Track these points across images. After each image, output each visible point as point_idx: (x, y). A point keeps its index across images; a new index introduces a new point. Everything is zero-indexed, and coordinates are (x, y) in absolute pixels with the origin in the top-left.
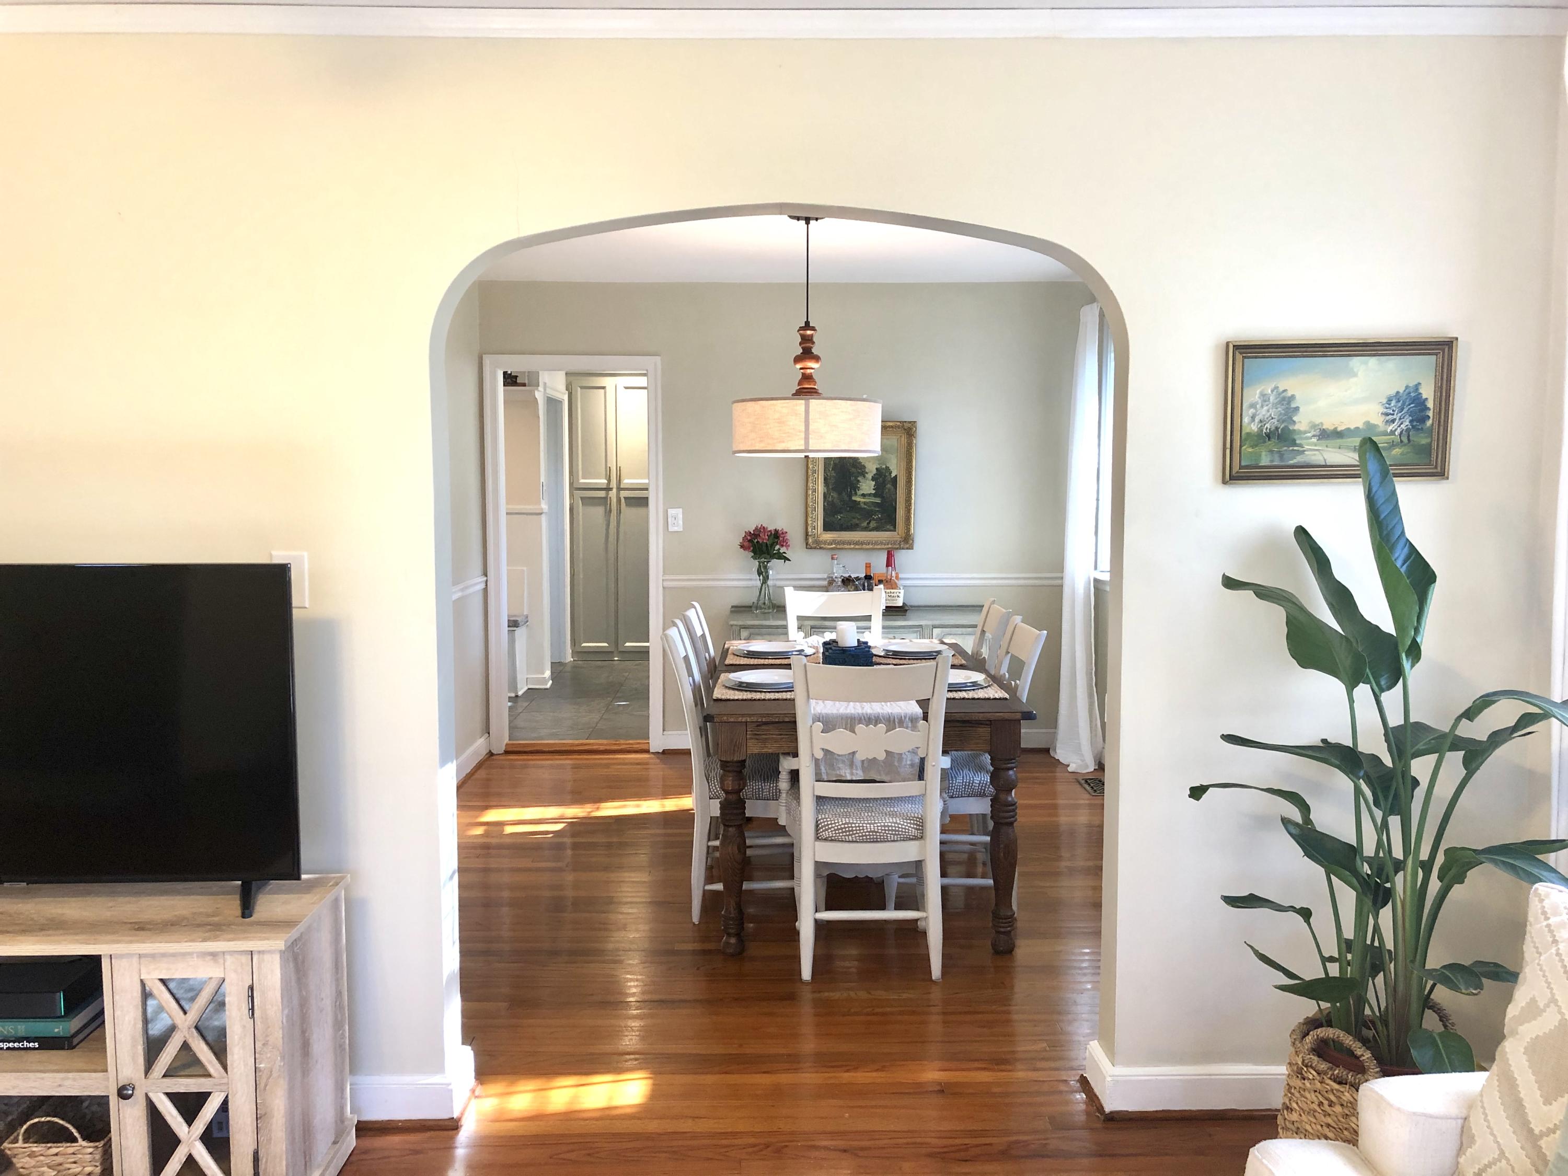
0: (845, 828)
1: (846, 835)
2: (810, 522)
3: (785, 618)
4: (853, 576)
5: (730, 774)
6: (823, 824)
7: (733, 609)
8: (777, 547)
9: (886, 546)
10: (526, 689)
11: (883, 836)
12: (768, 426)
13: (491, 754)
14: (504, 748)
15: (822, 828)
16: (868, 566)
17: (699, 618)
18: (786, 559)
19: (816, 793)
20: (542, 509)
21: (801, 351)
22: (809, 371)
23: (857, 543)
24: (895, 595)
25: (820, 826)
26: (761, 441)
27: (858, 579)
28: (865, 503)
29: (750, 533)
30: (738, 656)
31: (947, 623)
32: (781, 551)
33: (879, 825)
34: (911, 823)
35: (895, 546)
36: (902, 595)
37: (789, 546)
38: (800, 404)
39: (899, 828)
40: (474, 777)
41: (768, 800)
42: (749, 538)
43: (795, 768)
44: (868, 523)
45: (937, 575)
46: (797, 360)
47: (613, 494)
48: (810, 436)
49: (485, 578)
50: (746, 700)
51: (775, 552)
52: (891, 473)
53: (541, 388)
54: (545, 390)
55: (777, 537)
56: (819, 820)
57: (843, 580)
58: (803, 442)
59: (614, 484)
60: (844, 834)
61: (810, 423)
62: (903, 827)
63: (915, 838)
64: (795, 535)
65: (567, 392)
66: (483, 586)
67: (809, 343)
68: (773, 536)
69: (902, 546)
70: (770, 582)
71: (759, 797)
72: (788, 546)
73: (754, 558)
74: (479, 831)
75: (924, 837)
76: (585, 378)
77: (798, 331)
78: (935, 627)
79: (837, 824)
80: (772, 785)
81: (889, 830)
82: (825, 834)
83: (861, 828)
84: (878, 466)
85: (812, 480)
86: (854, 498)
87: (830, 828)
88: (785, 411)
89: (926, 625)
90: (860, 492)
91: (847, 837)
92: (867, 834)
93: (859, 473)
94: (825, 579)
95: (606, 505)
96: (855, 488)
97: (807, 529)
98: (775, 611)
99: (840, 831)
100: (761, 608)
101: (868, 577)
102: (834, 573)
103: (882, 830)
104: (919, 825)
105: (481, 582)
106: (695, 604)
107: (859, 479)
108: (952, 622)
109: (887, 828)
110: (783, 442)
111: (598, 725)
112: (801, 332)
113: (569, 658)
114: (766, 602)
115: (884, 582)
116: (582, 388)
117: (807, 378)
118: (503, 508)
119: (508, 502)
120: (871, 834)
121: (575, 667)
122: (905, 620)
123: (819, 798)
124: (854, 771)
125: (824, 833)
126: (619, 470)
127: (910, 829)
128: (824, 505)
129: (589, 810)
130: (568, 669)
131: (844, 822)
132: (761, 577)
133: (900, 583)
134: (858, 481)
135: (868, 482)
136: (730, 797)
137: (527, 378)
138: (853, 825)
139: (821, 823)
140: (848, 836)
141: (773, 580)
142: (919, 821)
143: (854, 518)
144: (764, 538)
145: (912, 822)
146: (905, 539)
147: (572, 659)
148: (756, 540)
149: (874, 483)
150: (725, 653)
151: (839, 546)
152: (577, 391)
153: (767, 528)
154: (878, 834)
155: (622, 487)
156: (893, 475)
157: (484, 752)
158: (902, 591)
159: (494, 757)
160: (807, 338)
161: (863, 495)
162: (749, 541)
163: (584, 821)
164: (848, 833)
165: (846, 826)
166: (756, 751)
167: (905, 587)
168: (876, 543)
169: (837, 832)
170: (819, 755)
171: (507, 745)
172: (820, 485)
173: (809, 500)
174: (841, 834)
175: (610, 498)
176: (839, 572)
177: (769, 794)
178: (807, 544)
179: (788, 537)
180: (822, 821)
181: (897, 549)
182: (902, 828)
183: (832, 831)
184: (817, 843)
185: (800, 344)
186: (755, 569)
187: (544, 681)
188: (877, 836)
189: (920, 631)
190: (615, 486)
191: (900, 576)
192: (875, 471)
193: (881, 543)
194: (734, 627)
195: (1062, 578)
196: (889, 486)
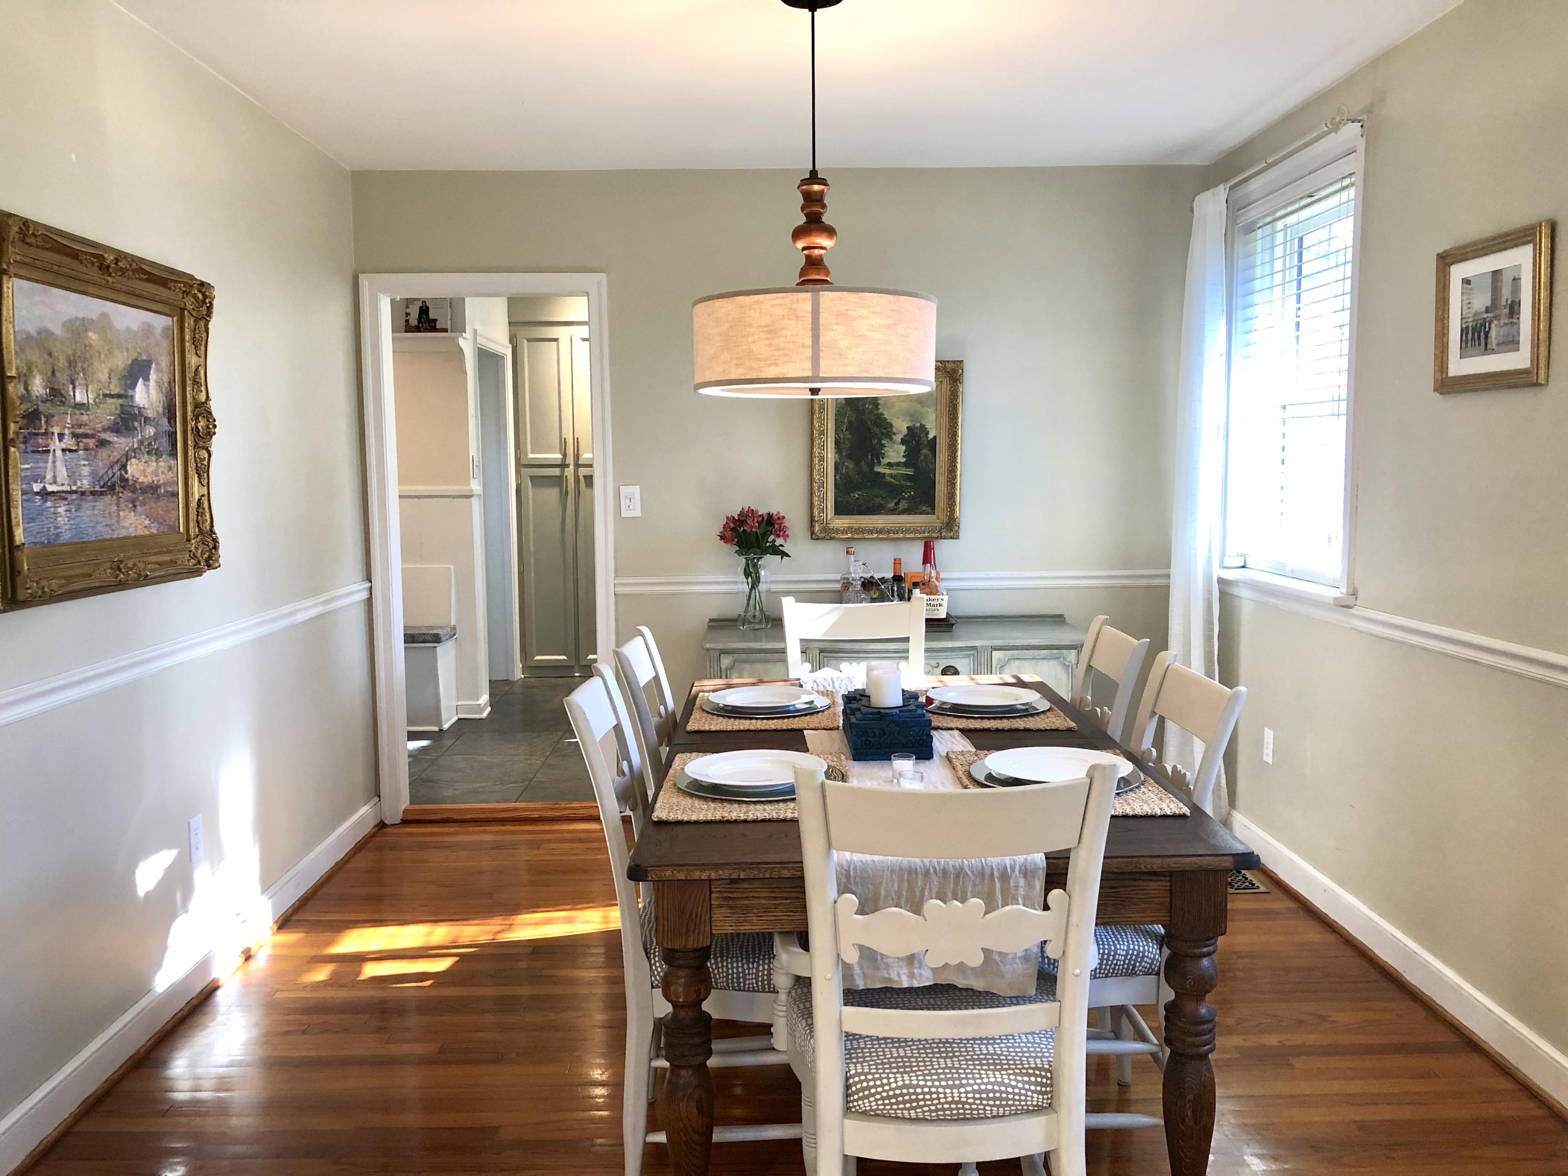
0: (902, 1095)
1: (905, 1109)
2: (816, 503)
3: (783, 639)
4: (877, 576)
5: (682, 973)
6: (859, 1086)
7: (710, 624)
8: (771, 538)
9: (921, 535)
10: (455, 718)
11: (978, 1109)
12: (750, 339)
13: (382, 825)
14: (401, 815)
15: (857, 1092)
16: (897, 563)
17: (648, 649)
18: (784, 554)
19: (845, 1029)
20: (472, 490)
21: (804, 219)
22: (816, 252)
23: (881, 531)
24: (935, 603)
25: (854, 1089)
26: (738, 365)
27: (883, 580)
28: (891, 476)
29: (734, 518)
30: (708, 712)
31: (1012, 642)
32: (777, 543)
33: (969, 1089)
34: (1030, 1083)
35: (934, 535)
36: (945, 603)
37: (788, 536)
38: (804, 300)
39: (1008, 1093)
40: (349, 866)
41: (754, 991)
42: (732, 525)
43: (804, 974)
44: (897, 504)
45: (992, 574)
46: (798, 234)
47: (569, 471)
48: (821, 354)
49: (368, 585)
50: (712, 822)
51: (768, 544)
52: (927, 433)
53: (468, 335)
54: (475, 339)
55: (772, 524)
56: (852, 1077)
57: (863, 583)
58: (808, 364)
59: (570, 460)
60: (901, 1106)
61: (822, 332)
62: (1017, 1091)
63: (1038, 1110)
64: (796, 520)
65: (511, 346)
66: (365, 595)
67: (816, 206)
68: (764, 524)
69: (944, 534)
70: (762, 587)
71: (739, 986)
72: (786, 537)
73: (739, 553)
74: (322, 974)
75: (1054, 1105)
76: (533, 328)
77: (798, 187)
78: (995, 649)
79: (887, 1088)
80: (761, 968)
81: (988, 1099)
82: (865, 1105)
83: (934, 1096)
84: (910, 424)
85: (819, 444)
86: (877, 469)
87: (874, 1095)
88: (778, 311)
89: (982, 647)
90: (885, 461)
91: (905, 1112)
92: (946, 1106)
93: (882, 433)
94: (837, 581)
95: (561, 486)
96: (878, 454)
97: (812, 512)
98: (769, 626)
99: (893, 1101)
100: (750, 623)
101: (898, 579)
102: (851, 573)
103: (975, 1099)
104: (1046, 1085)
105: (364, 589)
106: (645, 630)
107: (883, 442)
108: (1019, 642)
109: (984, 1096)
110: (776, 365)
111: (539, 775)
112: (804, 187)
113: (519, 675)
114: (757, 614)
115: (921, 584)
116: (528, 340)
117: (814, 263)
118: (393, 489)
119: (402, 480)
120: (953, 1106)
121: (525, 684)
122: (951, 639)
123: (850, 1037)
124: (916, 971)
125: (860, 1102)
126: (577, 442)
127: (1029, 1094)
128: (835, 480)
129: (497, 928)
130: (518, 689)
131: (900, 1084)
132: (750, 579)
133: (942, 585)
134: (883, 446)
135: (896, 446)
136: (682, 1013)
137: (449, 322)
138: (919, 1090)
139: (855, 1084)
140: (909, 1109)
141: (766, 582)
142: (1046, 1077)
143: (877, 497)
144: (752, 526)
145: (1033, 1079)
146: (948, 524)
147: (522, 676)
148: (742, 529)
149: (904, 448)
150: (690, 704)
151: (858, 535)
152: (523, 343)
153: (757, 512)
154: (967, 1106)
155: (580, 463)
156: (931, 436)
157: (372, 823)
158: (946, 598)
159: (387, 830)
160: (814, 198)
161: (890, 465)
162: (732, 530)
163: (487, 951)
164: (908, 1105)
165: (905, 1091)
166: (729, 930)
167: (948, 590)
168: (908, 531)
169: (887, 1102)
170: (852, 957)
171: (405, 811)
172: (829, 450)
173: (815, 473)
174: (895, 1107)
175: (566, 476)
176: (858, 573)
177: (757, 983)
178: (812, 533)
179: (786, 523)
180: (857, 1079)
181: (937, 538)
182: (1014, 1094)
183: (876, 1100)
184: (847, 1122)
185: (803, 209)
186: (741, 569)
187: (480, 709)
188: (965, 1109)
189: (973, 655)
190: (572, 462)
191: (942, 575)
192: (905, 431)
193: (915, 531)
194: (711, 652)
195: (1168, 576)
196: (925, 451)
